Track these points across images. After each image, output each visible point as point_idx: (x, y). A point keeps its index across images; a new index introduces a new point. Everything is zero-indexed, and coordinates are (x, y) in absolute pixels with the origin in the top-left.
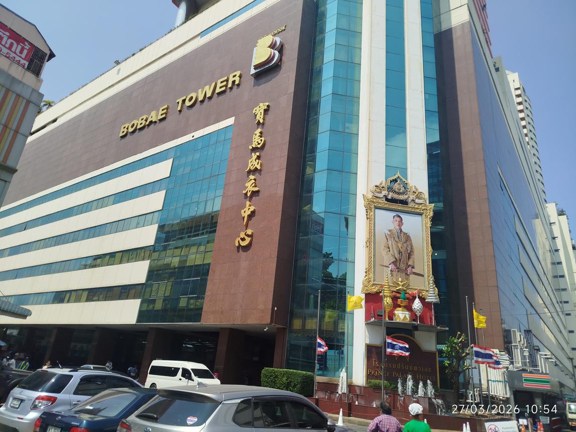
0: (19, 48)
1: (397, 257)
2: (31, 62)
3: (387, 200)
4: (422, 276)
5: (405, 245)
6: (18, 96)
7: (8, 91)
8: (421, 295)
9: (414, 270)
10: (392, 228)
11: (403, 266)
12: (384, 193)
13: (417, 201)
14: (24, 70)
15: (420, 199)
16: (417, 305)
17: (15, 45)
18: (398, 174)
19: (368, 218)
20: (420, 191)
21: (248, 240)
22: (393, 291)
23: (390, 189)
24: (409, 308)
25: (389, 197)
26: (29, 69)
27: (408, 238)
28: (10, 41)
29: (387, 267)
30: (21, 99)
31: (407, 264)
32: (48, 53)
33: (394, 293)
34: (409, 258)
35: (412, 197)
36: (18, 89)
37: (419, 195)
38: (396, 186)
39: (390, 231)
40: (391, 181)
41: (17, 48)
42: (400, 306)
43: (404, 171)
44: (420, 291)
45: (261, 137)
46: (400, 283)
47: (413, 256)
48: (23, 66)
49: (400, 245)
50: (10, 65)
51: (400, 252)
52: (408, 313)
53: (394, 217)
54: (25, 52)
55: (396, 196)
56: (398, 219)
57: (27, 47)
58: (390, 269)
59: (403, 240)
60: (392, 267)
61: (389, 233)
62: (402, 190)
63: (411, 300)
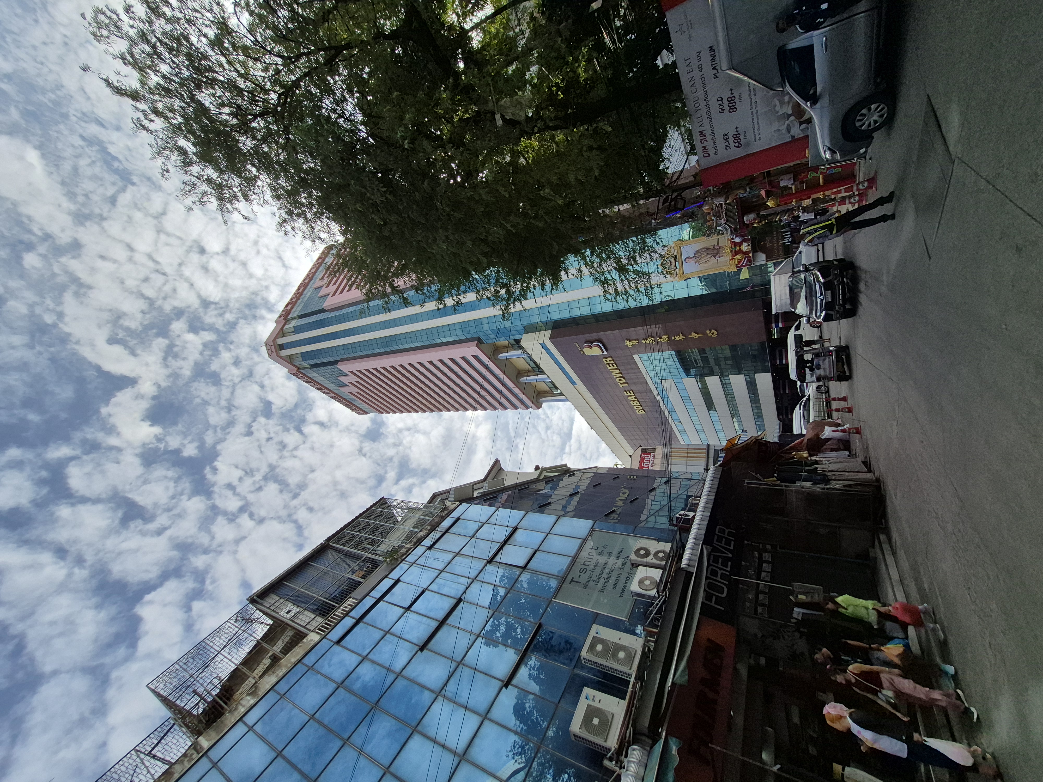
1: (710, 256)
5: (702, 253)
8: (731, 239)
9: (716, 245)
11: (715, 251)
14: (656, 454)
21: (713, 331)
22: (732, 254)
24: (740, 244)
26: (653, 452)
27: (697, 252)
29: (717, 260)
31: (713, 249)
38: (667, 265)
41: (646, 459)
42: (740, 249)
44: (728, 240)
47: (708, 247)
49: (703, 255)
50: (657, 459)
51: (707, 255)
52: (743, 245)
53: (686, 262)
54: (647, 455)
56: (687, 260)
57: (643, 455)
58: (719, 258)
59: (699, 254)
60: (717, 258)
61: (697, 263)
63: (736, 244)
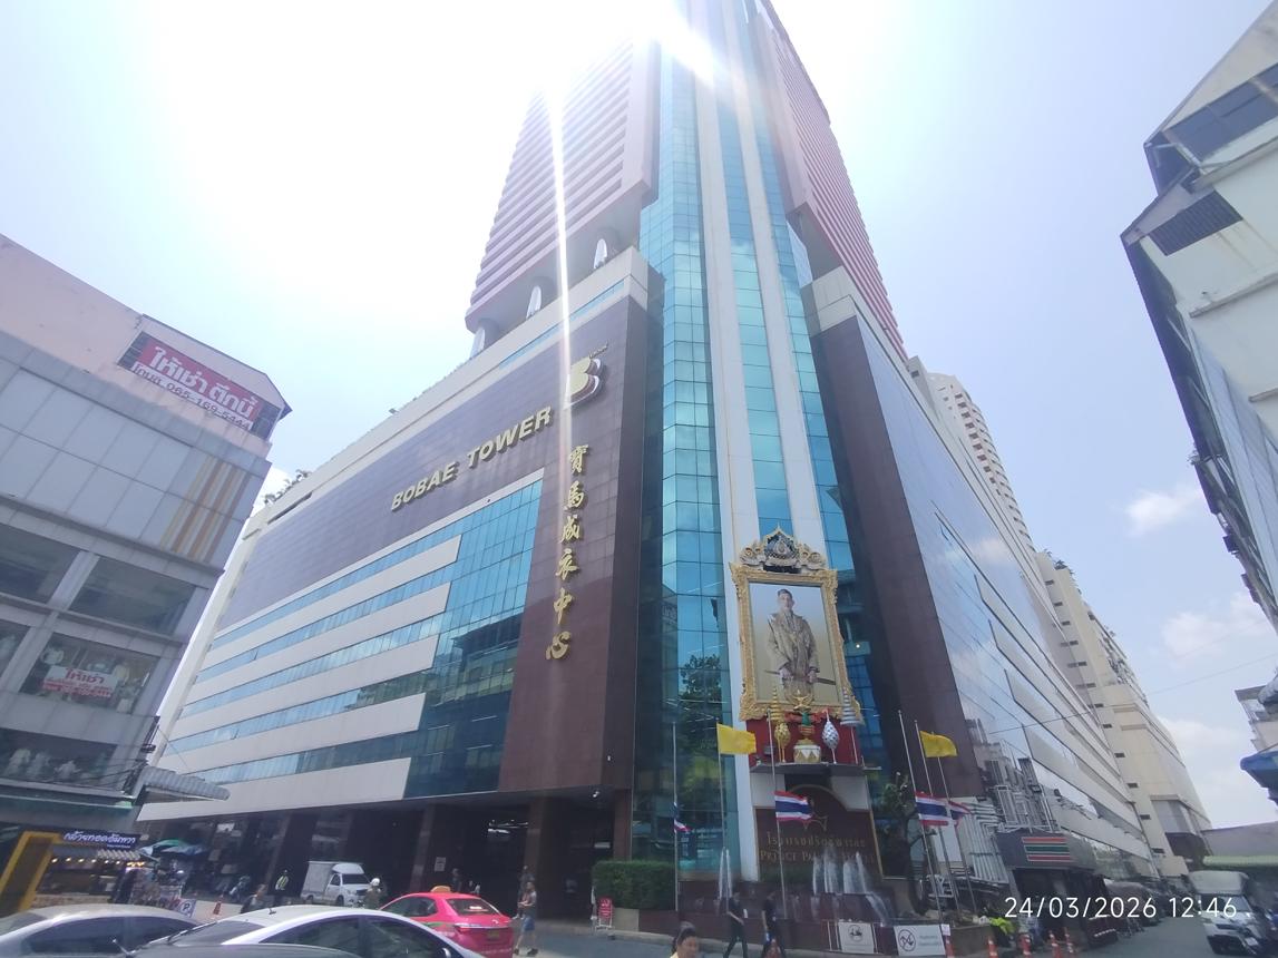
0: (243, 403)
1: (790, 656)
2: (257, 421)
3: (766, 568)
4: (833, 683)
5: (800, 636)
6: (235, 467)
7: (221, 462)
8: (834, 715)
9: (819, 675)
10: (777, 609)
11: (801, 670)
12: (761, 557)
13: (810, 566)
14: (246, 433)
15: (815, 562)
16: (830, 731)
17: (237, 400)
18: (779, 529)
19: (739, 598)
20: (814, 551)
21: (564, 648)
22: (790, 713)
23: (769, 552)
24: (817, 738)
25: (768, 564)
26: (253, 430)
27: (804, 624)
28: (229, 397)
29: (776, 673)
30: (239, 471)
31: (807, 665)
32: (282, 407)
33: (792, 716)
34: (809, 656)
35: (803, 560)
36: (235, 458)
37: (813, 557)
38: (777, 547)
39: (775, 615)
40: (769, 541)
41: (238, 404)
42: (802, 737)
43: (788, 523)
44: (830, 709)
45: (579, 492)
46: (799, 699)
47: (815, 653)
48: (246, 429)
49: (793, 637)
50: (228, 428)
51: (794, 648)
52: (815, 747)
53: (779, 593)
54: (250, 409)
55: (779, 562)
56: (786, 596)
57: (254, 402)
58: (781, 676)
59: (797, 628)
60: (783, 672)
61: (774, 619)
62: (787, 551)
63: (820, 725)
